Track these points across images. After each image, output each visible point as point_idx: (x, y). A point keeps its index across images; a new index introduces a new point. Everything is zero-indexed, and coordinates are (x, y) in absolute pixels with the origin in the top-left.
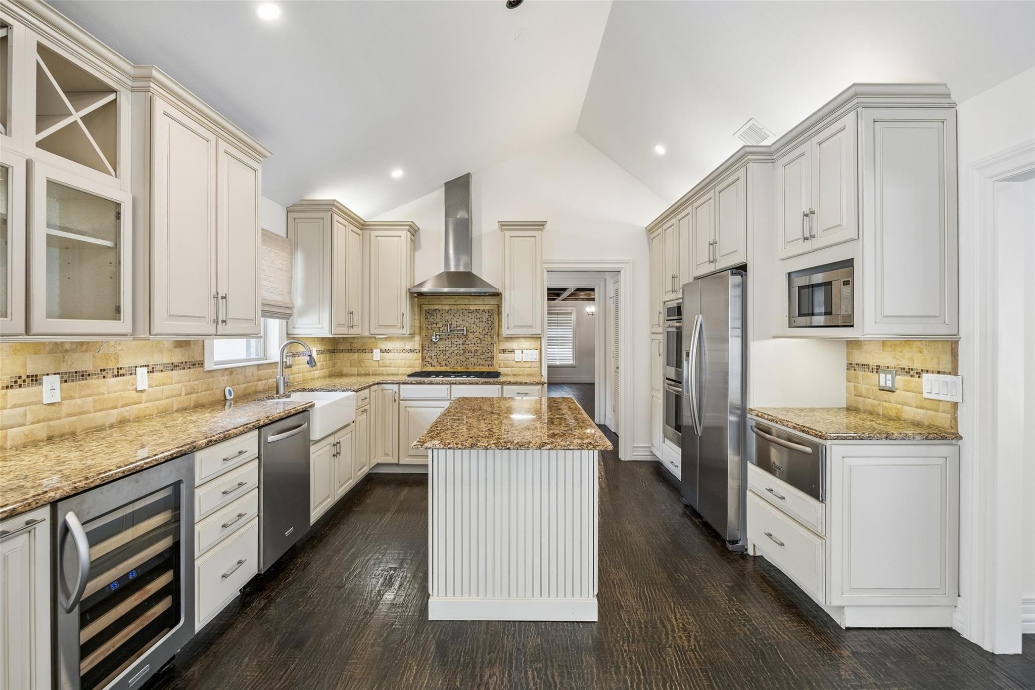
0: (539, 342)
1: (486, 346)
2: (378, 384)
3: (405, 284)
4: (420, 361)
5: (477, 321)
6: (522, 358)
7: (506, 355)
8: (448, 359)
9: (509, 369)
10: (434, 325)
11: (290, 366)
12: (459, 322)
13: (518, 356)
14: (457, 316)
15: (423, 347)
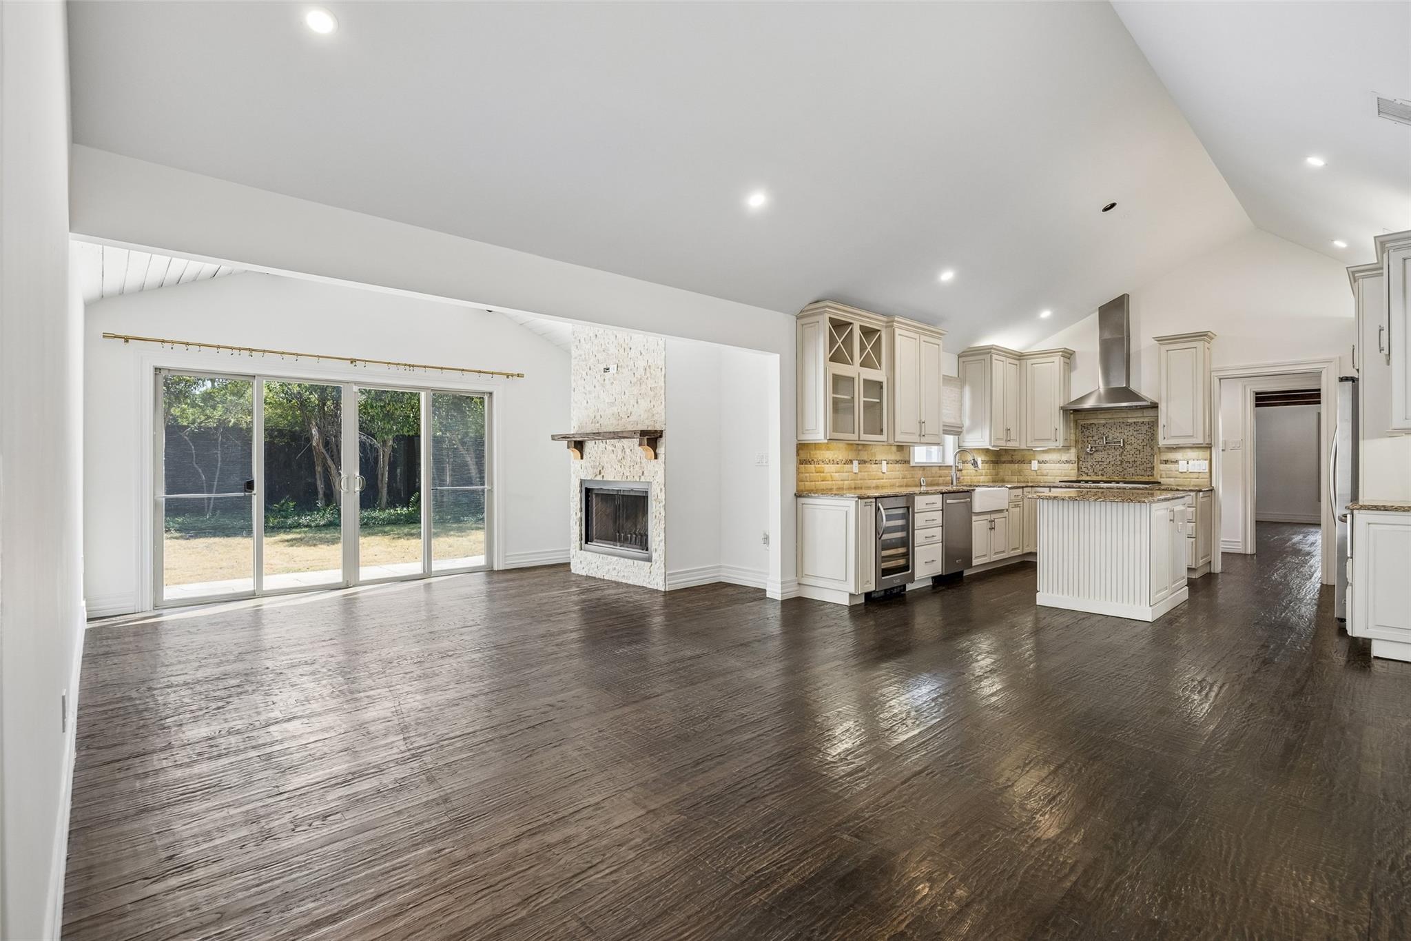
0: (1208, 452)
1: (1145, 457)
2: (1032, 487)
3: (1059, 402)
4: (1076, 471)
5: (1135, 433)
6: (1188, 467)
7: (1168, 466)
8: (1105, 469)
9: (1172, 479)
10: (1090, 438)
11: (961, 470)
12: (1117, 435)
13: (1182, 466)
14: (1114, 429)
15: (1078, 459)
